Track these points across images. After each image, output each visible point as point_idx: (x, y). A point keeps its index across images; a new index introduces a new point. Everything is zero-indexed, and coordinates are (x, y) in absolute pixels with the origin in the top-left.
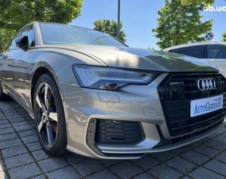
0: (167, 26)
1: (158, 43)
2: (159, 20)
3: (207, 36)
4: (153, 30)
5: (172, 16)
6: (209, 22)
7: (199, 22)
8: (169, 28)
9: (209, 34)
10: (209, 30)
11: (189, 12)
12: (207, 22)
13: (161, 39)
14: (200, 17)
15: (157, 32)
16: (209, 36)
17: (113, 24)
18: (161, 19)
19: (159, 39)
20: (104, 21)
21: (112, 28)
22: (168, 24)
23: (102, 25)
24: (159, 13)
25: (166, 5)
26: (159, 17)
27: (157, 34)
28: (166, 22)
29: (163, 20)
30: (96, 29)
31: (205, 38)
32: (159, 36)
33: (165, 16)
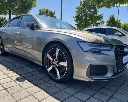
0: (81, 15)
1: (76, 24)
2: (77, 12)
3: (101, 23)
4: (73, 17)
5: (83, 10)
6: (102, 15)
7: (97, 15)
8: (82, 16)
9: (102, 21)
10: (102, 19)
11: (92, 9)
12: (101, 15)
13: (77, 22)
14: (97, 12)
15: (75, 18)
16: (102, 23)
17: (50, 12)
18: (78, 11)
19: (76, 22)
20: (45, 10)
21: (49, 14)
22: (82, 14)
23: (44, 12)
24: (77, 8)
25: (81, 4)
26: (77, 10)
27: (75, 19)
28: (81, 13)
29: (79, 12)
30: (40, 14)
31: (100, 23)
32: (77, 21)
33: (80, 10)
